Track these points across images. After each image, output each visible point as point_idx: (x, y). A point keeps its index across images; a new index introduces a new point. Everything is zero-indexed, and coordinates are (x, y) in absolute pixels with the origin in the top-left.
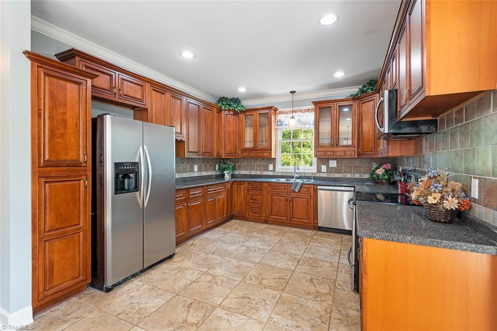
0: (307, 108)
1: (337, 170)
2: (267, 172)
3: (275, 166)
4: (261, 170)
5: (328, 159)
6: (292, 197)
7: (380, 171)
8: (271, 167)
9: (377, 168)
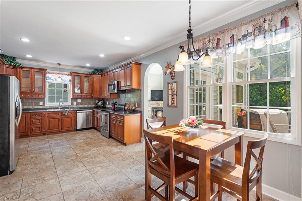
0: (66, 73)
1: (81, 104)
2: (38, 106)
3: (44, 103)
4: (32, 106)
5: (77, 99)
6: (63, 118)
7: (100, 103)
8: (41, 103)
9: (98, 103)
